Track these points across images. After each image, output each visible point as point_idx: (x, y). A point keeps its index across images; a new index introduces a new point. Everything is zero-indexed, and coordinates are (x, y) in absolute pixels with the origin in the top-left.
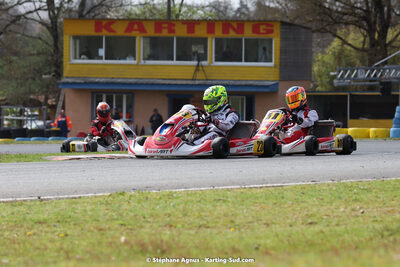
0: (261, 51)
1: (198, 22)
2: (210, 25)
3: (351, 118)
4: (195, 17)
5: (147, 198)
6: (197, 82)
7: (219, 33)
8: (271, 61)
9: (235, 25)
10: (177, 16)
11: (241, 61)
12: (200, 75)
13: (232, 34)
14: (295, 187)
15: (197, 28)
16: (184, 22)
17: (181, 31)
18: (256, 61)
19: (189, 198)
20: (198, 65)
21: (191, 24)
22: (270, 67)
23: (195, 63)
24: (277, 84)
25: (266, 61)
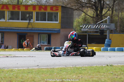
0: (53, 17)
1: (29, 6)
2: (34, 7)
3: (88, 43)
4: (28, 4)
5: (3, 71)
6: (29, 29)
7: (37, 10)
8: (57, 21)
9: (44, 7)
10: (21, 3)
11: (46, 21)
12: (30, 26)
13: (43, 11)
14: (58, 68)
15: (29, 8)
16: (24, 6)
17: (23, 9)
18: (52, 21)
19: (19, 72)
20: (29, 22)
21: (27, 7)
22: (57, 23)
23: (28, 21)
24: (60, 30)
25: (56, 21)
